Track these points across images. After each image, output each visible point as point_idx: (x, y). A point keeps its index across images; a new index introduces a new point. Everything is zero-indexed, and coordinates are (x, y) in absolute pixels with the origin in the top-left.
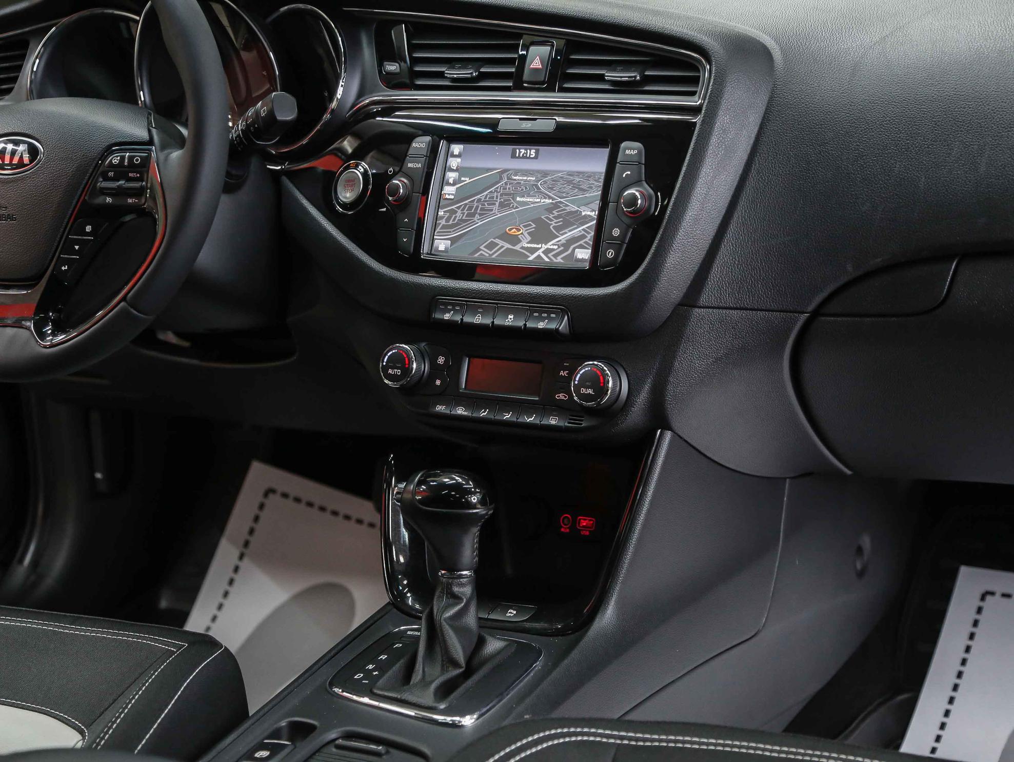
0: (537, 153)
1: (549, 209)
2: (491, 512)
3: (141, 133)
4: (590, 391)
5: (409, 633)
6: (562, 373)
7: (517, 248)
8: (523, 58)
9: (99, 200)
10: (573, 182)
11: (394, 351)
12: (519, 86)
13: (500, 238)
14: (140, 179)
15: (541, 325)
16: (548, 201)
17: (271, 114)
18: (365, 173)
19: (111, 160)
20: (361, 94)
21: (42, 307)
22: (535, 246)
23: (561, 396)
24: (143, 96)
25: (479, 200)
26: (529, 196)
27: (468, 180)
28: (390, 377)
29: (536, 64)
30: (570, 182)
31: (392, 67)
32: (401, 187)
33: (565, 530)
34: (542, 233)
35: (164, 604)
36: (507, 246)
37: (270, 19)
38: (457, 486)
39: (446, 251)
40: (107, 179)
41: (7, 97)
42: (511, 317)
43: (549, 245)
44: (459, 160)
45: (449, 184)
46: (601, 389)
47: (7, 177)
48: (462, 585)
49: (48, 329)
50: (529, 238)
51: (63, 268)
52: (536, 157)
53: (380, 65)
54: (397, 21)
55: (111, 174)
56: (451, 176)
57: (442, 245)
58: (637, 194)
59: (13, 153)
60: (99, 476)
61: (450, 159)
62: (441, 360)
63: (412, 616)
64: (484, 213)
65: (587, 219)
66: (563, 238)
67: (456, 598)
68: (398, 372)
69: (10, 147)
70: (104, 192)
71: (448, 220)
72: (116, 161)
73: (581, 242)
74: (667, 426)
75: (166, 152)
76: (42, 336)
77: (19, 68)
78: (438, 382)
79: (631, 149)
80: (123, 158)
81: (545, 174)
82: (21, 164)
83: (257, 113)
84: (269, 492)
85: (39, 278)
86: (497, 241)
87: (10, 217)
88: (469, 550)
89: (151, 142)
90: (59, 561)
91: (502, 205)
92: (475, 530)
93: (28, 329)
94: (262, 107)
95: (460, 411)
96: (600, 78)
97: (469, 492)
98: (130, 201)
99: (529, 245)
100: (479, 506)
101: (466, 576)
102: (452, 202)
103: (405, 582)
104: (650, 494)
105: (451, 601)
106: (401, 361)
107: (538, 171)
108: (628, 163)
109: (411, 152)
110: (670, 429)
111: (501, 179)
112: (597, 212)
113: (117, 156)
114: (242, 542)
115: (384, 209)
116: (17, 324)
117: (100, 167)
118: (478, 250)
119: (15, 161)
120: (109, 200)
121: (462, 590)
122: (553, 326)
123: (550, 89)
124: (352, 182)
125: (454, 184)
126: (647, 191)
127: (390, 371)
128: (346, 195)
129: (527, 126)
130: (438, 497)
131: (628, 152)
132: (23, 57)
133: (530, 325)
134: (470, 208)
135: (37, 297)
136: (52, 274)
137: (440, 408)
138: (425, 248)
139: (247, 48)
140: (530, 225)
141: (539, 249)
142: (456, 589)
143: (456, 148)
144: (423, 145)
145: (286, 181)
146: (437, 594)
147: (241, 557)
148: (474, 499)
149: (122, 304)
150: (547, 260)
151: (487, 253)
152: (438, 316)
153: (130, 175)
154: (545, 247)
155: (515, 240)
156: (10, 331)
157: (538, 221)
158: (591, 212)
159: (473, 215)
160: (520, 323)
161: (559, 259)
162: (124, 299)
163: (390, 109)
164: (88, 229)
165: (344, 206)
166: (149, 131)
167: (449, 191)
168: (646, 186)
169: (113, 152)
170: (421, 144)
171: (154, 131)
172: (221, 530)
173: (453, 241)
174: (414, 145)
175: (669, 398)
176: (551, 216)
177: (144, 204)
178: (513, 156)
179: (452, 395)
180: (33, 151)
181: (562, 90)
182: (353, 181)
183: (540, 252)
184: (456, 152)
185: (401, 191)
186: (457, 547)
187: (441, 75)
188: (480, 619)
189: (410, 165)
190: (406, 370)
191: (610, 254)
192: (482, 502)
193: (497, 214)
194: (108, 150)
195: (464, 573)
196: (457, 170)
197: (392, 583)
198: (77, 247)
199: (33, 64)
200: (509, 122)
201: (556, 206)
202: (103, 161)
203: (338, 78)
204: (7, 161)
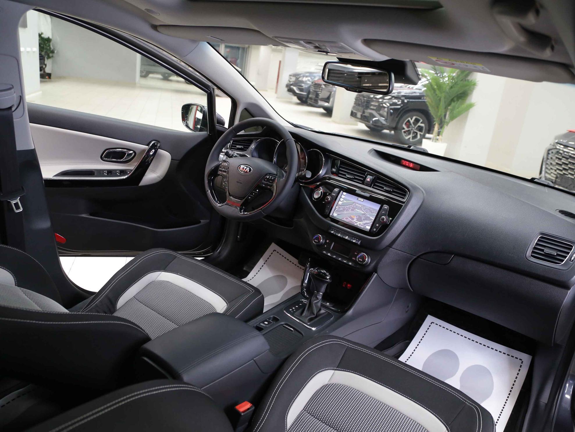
0: (363, 200)
1: (363, 214)
2: (331, 282)
3: (275, 172)
4: (361, 260)
5: (304, 302)
6: (355, 253)
7: (353, 221)
8: (366, 177)
9: (262, 185)
10: (370, 210)
11: (317, 236)
12: (363, 184)
13: (349, 217)
14: (272, 183)
15: (354, 241)
16: (363, 212)
17: (305, 175)
18: (321, 192)
20: (325, 174)
21: (242, 205)
22: (357, 222)
23: (354, 259)
24: (275, 160)
25: (347, 207)
26: (359, 210)
27: (345, 202)
28: (314, 241)
29: (368, 180)
30: (369, 210)
31: (334, 170)
33: (344, 286)
34: (359, 219)
35: (244, 269)
36: (351, 220)
37: (309, 151)
38: (324, 273)
39: (336, 216)
40: (264, 180)
41: (245, 152)
42: (347, 237)
43: (360, 223)
44: (344, 196)
45: (340, 201)
46: (364, 261)
48: (319, 296)
49: (242, 211)
50: (356, 220)
51: (249, 198)
52: (363, 201)
53: (331, 169)
54: (339, 159)
55: (266, 180)
56: (341, 199)
57: (335, 215)
58: (385, 218)
59: (246, 169)
60: (238, 237)
61: (342, 195)
62: (328, 241)
63: (305, 298)
64: (347, 210)
65: (371, 219)
66: (364, 222)
67: (318, 299)
68: (317, 241)
69: (245, 167)
70: (263, 183)
71: (338, 209)
72: (268, 177)
73: (368, 225)
74: (376, 272)
75: (280, 178)
76: (241, 212)
77: (249, 146)
78: (326, 246)
79: (386, 207)
80: (270, 177)
81: (364, 206)
82: (247, 172)
83: (302, 174)
84: (275, 250)
85: (244, 198)
86: (348, 218)
87: (241, 183)
88: (323, 288)
89: (277, 175)
90: (225, 253)
91: (352, 210)
92: (326, 285)
93: (238, 209)
94: (303, 172)
95: (329, 254)
96: (383, 188)
97: (327, 276)
98: (268, 187)
99: (356, 221)
100: (329, 280)
101: (321, 294)
102: (340, 205)
103: (305, 290)
104: (368, 286)
105: (316, 299)
106: (318, 239)
107: (363, 205)
108: (385, 210)
109: (334, 191)
110: (377, 273)
111: (353, 204)
112: (374, 219)
114: (265, 260)
115: (324, 203)
116: (236, 207)
118: (343, 219)
119: (246, 171)
120: (264, 185)
121: (319, 297)
122: (357, 242)
123: (370, 187)
124: (318, 194)
125: (342, 201)
126: (387, 218)
127: (315, 240)
128: (316, 196)
129: (363, 194)
130: (319, 274)
131: (385, 207)
132: (251, 144)
133: (351, 240)
134: (344, 208)
135: (242, 202)
136: (246, 198)
137: (324, 252)
138: (331, 214)
139: (302, 159)
140: (357, 217)
141: (358, 223)
142: (318, 297)
143: (344, 193)
144: (337, 191)
145: (302, 188)
146: (313, 296)
147: (264, 264)
148: (328, 278)
149: (260, 210)
150: (359, 226)
151: (345, 220)
152: (330, 231)
153: (270, 181)
154: (359, 223)
155: (353, 219)
156: (234, 208)
157: (359, 216)
158: (373, 219)
159: (345, 210)
160: (349, 239)
161: (362, 227)
162: (261, 209)
163: (330, 179)
164: (257, 191)
165: (315, 198)
166: (277, 172)
167: (340, 203)
168: (387, 217)
169: (268, 175)
170: (336, 190)
171: (278, 172)
172: (262, 256)
173: (338, 214)
174: (335, 190)
175: (379, 267)
176: (363, 216)
177: (271, 189)
178: (358, 199)
179: (328, 251)
180: (250, 170)
181: (373, 188)
183: (358, 224)
184: (344, 194)
185: (329, 200)
186: (321, 287)
187: (345, 175)
188: (321, 303)
189: (333, 194)
190: (319, 241)
191: (375, 230)
192: (329, 279)
193: (350, 211)
194: (266, 175)
195: (321, 293)
196: (343, 198)
197: (302, 289)
198: (254, 194)
199: (253, 146)
200: (358, 191)
201: (364, 214)
202: (265, 176)
203: (321, 169)
204: (244, 170)
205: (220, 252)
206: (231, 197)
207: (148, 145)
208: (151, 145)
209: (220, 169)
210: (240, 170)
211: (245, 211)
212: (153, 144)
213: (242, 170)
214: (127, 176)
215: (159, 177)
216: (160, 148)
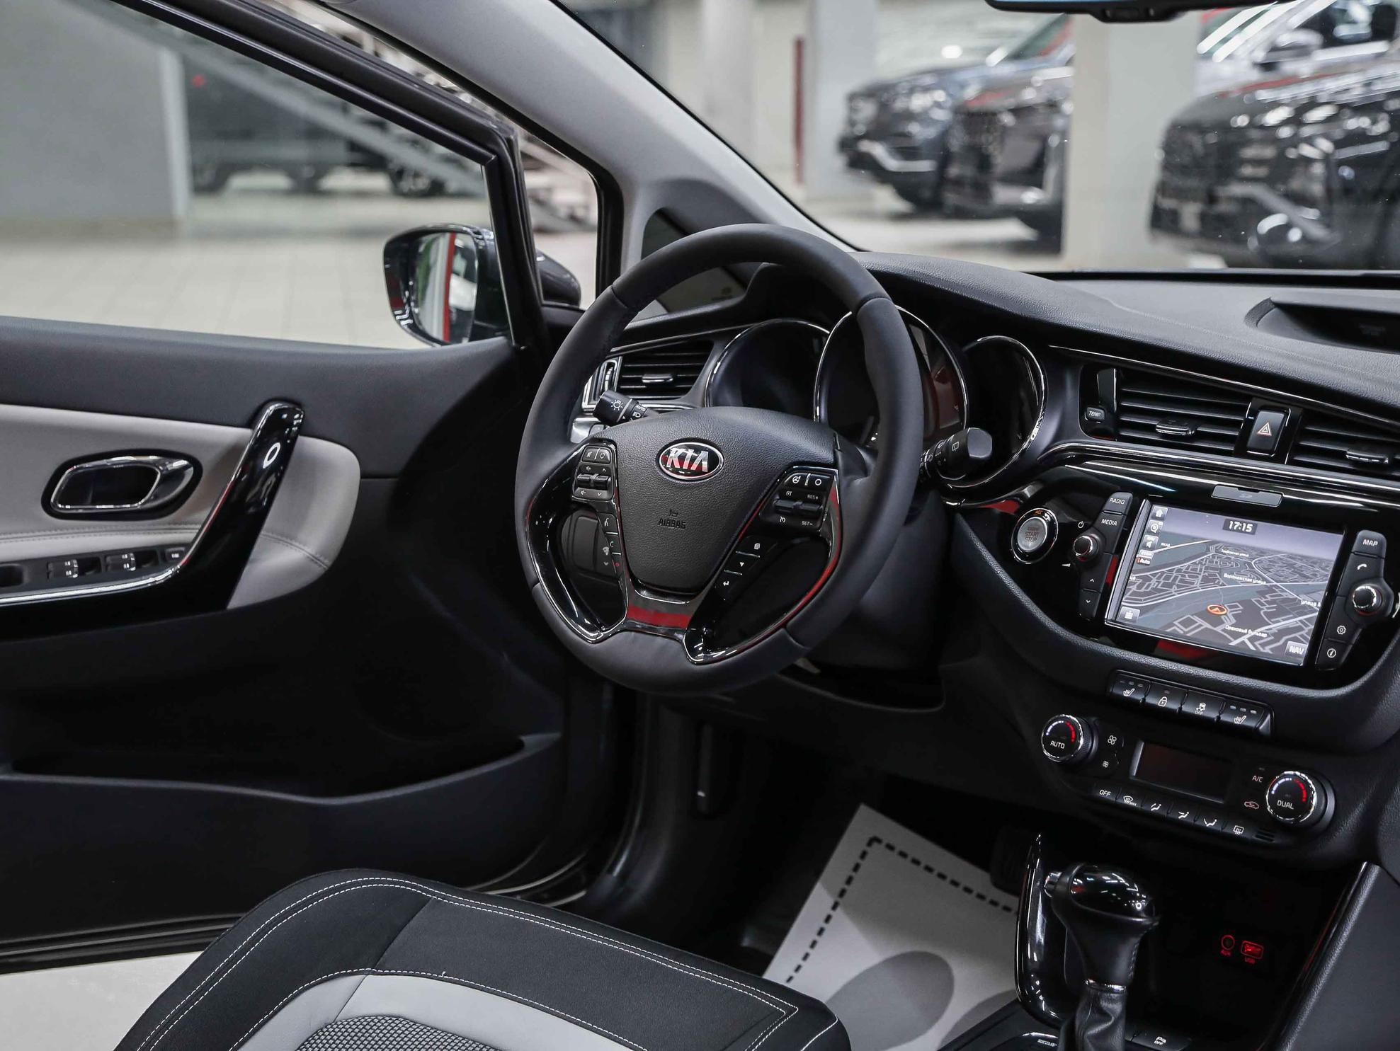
0: (1255, 527)
1: (1262, 592)
2: (1156, 924)
3: (826, 455)
4: (1289, 805)
5: (1040, 1041)
6: (1255, 778)
7: (1219, 629)
8: (1250, 424)
9: (772, 518)
10: (1293, 565)
11: (1060, 722)
12: (1241, 452)
13: (1200, 615)
14: (819, 503)
15: (1238, 721)
16: (1261, 583)
17: (964, 450)
18: (1051, 524)
19: (792, 478)
20: (1058, 437)
21: (697, 621)
22: (1240, 630)
23: (1250, 804)
24: (820, 411)
25: (1179, 571)
26: (1239, 574)
27: (1169, 547)
28: (1051, 750)
29: (1265, 430)
30: (1291, 566)
31: (1096, 413)
32: (1092, 544)
33: (1225, 952)
34: (1250, 617)
36: (1207, 625)
37: (967, 348)
38: (1120, 887)
39: (1133, 620)
40: (783, 497)
41: (683, 397)
42: (1203, 705)
43: (1257, 633)
44: (1161, 523)
45: (1145, 548)
46: (1303, 806)
47: (683, 482)
48: (1112, 1001)
49: (700, 646)
50: (1234, 621)
51: (725, 584)
52: (1253, 533)
53: (1083, 411)
54: (1108, 365)
55: (789, 493)
56: (1150, 540)
57: (1129, 613)
58: (1373, 590)
59: (693, 460)
60: (701, 794)
61: (1151, 521)
62: (1112, 740)
63: (1048, 1024)
64: (1183, 584)
65: (1305, 610)
66: (1275, 627)
67: (1104, 1015)
68: (1062, 746)
69: (690, 453)
70: (780, 512)
71: (1139, 587)
72: (796, 480)
73: (1297, 635)
74: (1375, 859)
75: (849, 477)
76: (694, 653)
77: (699, 369)
78: (1106, 764)
79: (1370, 539)
80: (804, 478)
81: (1262, 552)
82: (699, 471)
83: (948, 447)
84: (874, 840)
85: (697, 590)
86: (1195, 618)
88: (1124, 963)
89: (835, 465)
90: (648, 878)
91: (1205, 580)
92: (1134, 942)
93: (679, 641)
94: (954, 441)
95: (1128, 801)
96: (1341, 456)
97: (1133, 896)
98: (804, 523)
99: (1233, 629)
100: (1144, 915)
101: (1118, 992)
102: (1148, 568)
103: (1038, 983)
104: (1345, 934)
105: (1097, 1016)
106: (1066, 733)
107: (1253, 548)
108: (1365, 554)
109: (1107, 507)
110: (1379, 863)
111: (1208, 550)
112: (1319, 605)
113: (798, 476)
115: (1069, 565)
116: (669, 635)
117: (777, 486)
118: (1171, 625)
119: (694, 468)
120: (782, 519)
121: (1110, 1006)
122: (1252, 724)
123: (1279, 460)
124: (1035, 531)
125: (1151, 549)
126: (1385, 589)
127: (1053, 743)
128: (1027, 543)
129: (1247, 497)
130: (1094, 893)
131: (1366, 542)
132: (704, 359)
133: (1224, 718)
134: (1168, 577)
135: (694, 609)
136: (712, 589)
137: (1104, 793)
138: (1109, 614)
139: (942, 379)
140: (1237, 606)
141: (1244, 634)
142: (1104, 1004)
143: (1160, 510)
144: (1122, 502)
145: (960, 518)
146: (1082, 1005)
147: (835, 907)
148: (1139, 906)
149: (781, 630)
150: (1252, 648)
151: (1182, 630)
152: (1116, 691)
153: (809, 496)
154: (1251, 633)
155: (1217, 620)
156: (660, 641)
157: (1247, 604)
158: (1314, 603)
159: (1170, 586)
160: (1213, 715)
161: (1267, 650)
162: (784, 625)
163: (1083, 456)
164: (757, 546)
165: (1023, 555)
166: (835, 453)
167: (1145, 555)
168: (1384, 583)
169: (793, 471)
170: (1119, 500)
171: (839, 454)
172: (817, 874)
173: (1144, 610)
174: (1111, 500)
175: (1383, 828)
176: (1263, 600)
177: (819, 528)
178: (1226, 527)
179: (1120, 782)
180: (713, 460)
181: (1292, 462)
182: (1037, 529)
183: (1245, 639)
184: (1159, 514)
185: (1091, 548)
186: (1113, 955)
187: (1151, 429)
188: (1127, 1042)
189: (1104, 521)
190: (1072, 745)
191: (1332, 653)
192: (1147, 910)
193: (1198, 587)
194: (789, 469)
195: (1116, 987)
196: (1157, 534)
197: (1023, 979)
198: (742, 564)
199: (714, 367)
200: (1225, 490)
201: (1270, 590)
202: (785, 477)
203: (1035, 418)
204: (685, 467)
205: (624, 875)
206: (644, 594)
207: (250, 424)
208: (263, 420)
209: (580, 477)
210: (668, 466)
211: (711, 645)
212: (270, 419)
213: (677, 466)
214: (169, 572)
215: (314, 559)
216: (304, 430)
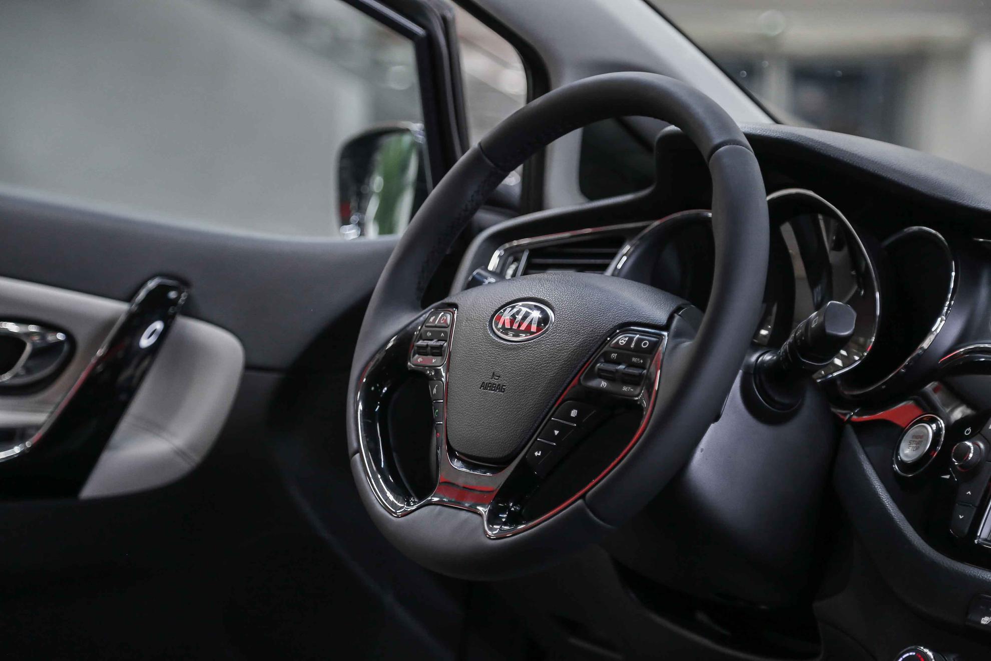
9: (594, 383)
11: (911, 654)
14: (642, 367)
17: (823, 327)
18: (937, 432)
19: (619, 340)
20: (964, 338)
32: (972, 451)
40: (609, 361)
51: (536, 454)
55: (614, 356)
59: (524, 319)
69: (523, 312)
70: (600, 375)
72: (623, 342)
75: (679, 340)
76: (493, 527)
80: (631, 339)
82: (527, 331)
83: (808, 323)
85: (509, 461)
89: (667, 328)
93: (480, 515)
98: (625, 389)
113: (625, 337)
115: (948, 477)
117: (605, 345)
119: (523, 327)
120: (604, 384)
124: (919, 439)
135: (502, 481)
136: (523, 459)
149: (580, 502)
152: (974, 618)
153: (634, 360)
156: (464, 515)
162: (583, 496)
164: (574, 413)
165: (902, 464)
166: (670, 314)
169: (623, 332)
171: (677, 318)
177: (638, 396)
180: (545, 320)
182: (921, 437)
185: (971, 455)
189: (990, 427)
194: (618, 331)
198: (556, 432)
202: (612, 338)
204: (515, 327)
206: (457, 464)
207: (129, 299)
208: (142, 294)
209: (420, 343)
211: (514, 520)
212: (150, 294)
213: (508, 326)
214: (17, 450)
215: (180, 453)
